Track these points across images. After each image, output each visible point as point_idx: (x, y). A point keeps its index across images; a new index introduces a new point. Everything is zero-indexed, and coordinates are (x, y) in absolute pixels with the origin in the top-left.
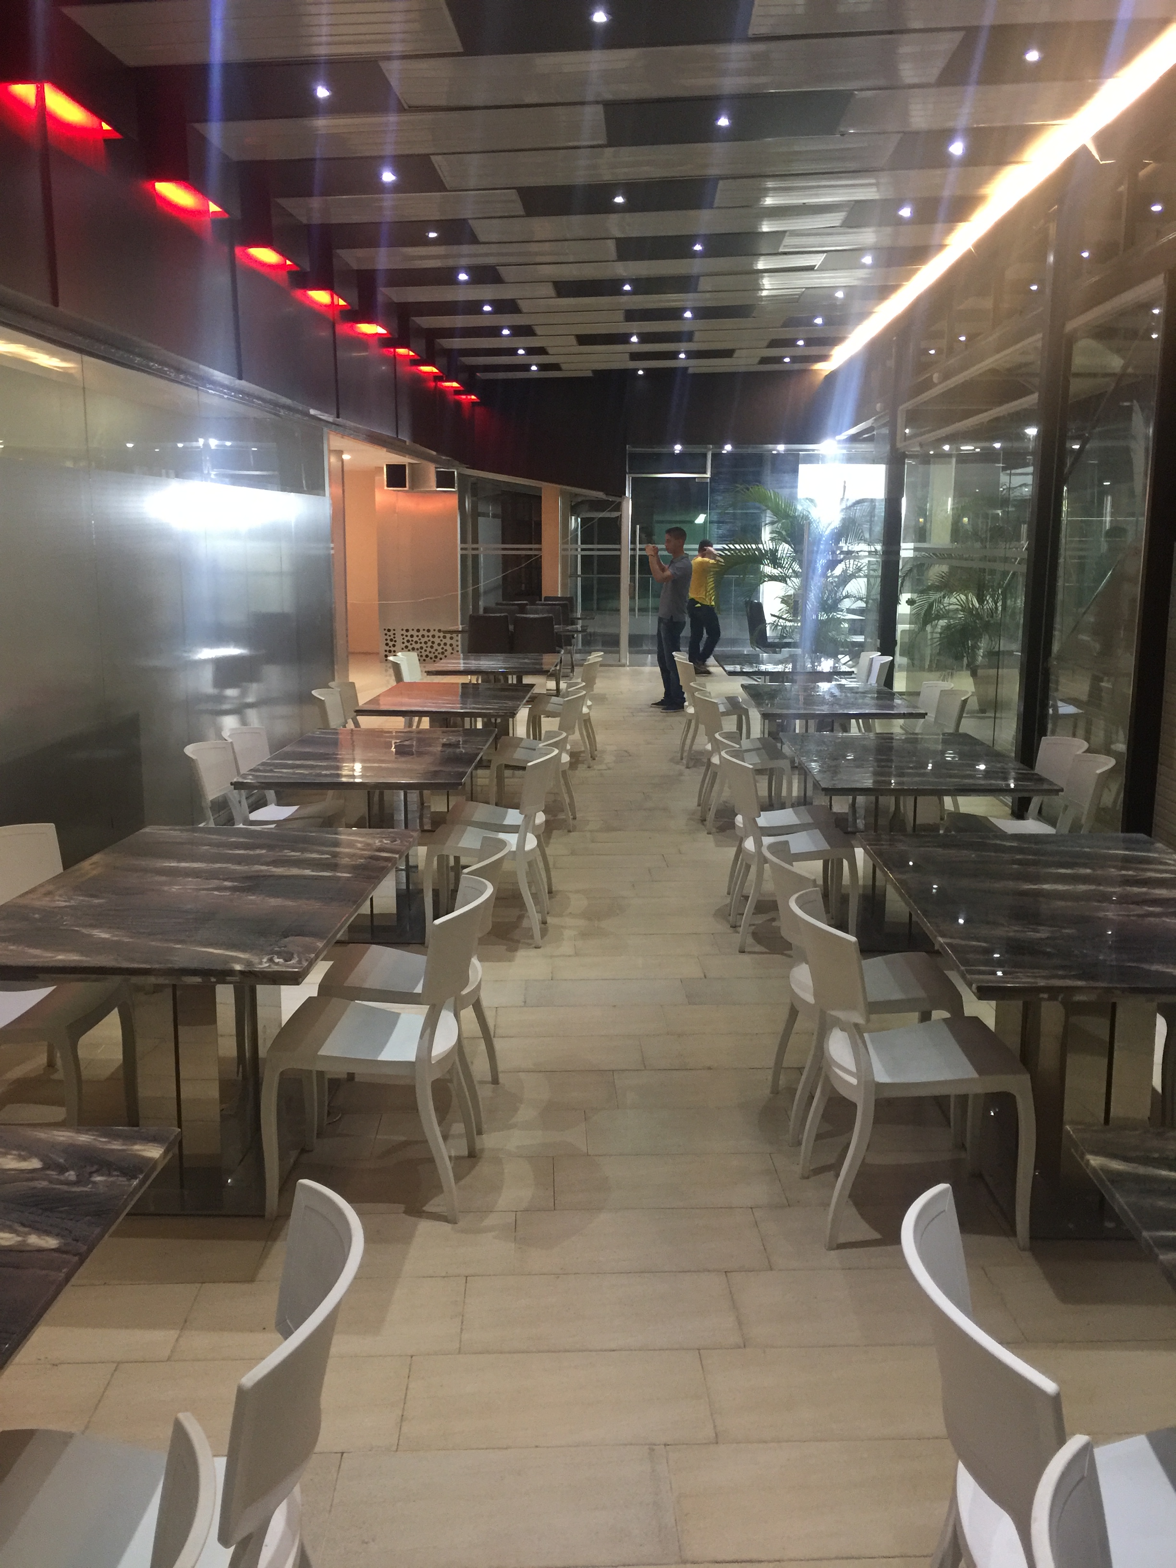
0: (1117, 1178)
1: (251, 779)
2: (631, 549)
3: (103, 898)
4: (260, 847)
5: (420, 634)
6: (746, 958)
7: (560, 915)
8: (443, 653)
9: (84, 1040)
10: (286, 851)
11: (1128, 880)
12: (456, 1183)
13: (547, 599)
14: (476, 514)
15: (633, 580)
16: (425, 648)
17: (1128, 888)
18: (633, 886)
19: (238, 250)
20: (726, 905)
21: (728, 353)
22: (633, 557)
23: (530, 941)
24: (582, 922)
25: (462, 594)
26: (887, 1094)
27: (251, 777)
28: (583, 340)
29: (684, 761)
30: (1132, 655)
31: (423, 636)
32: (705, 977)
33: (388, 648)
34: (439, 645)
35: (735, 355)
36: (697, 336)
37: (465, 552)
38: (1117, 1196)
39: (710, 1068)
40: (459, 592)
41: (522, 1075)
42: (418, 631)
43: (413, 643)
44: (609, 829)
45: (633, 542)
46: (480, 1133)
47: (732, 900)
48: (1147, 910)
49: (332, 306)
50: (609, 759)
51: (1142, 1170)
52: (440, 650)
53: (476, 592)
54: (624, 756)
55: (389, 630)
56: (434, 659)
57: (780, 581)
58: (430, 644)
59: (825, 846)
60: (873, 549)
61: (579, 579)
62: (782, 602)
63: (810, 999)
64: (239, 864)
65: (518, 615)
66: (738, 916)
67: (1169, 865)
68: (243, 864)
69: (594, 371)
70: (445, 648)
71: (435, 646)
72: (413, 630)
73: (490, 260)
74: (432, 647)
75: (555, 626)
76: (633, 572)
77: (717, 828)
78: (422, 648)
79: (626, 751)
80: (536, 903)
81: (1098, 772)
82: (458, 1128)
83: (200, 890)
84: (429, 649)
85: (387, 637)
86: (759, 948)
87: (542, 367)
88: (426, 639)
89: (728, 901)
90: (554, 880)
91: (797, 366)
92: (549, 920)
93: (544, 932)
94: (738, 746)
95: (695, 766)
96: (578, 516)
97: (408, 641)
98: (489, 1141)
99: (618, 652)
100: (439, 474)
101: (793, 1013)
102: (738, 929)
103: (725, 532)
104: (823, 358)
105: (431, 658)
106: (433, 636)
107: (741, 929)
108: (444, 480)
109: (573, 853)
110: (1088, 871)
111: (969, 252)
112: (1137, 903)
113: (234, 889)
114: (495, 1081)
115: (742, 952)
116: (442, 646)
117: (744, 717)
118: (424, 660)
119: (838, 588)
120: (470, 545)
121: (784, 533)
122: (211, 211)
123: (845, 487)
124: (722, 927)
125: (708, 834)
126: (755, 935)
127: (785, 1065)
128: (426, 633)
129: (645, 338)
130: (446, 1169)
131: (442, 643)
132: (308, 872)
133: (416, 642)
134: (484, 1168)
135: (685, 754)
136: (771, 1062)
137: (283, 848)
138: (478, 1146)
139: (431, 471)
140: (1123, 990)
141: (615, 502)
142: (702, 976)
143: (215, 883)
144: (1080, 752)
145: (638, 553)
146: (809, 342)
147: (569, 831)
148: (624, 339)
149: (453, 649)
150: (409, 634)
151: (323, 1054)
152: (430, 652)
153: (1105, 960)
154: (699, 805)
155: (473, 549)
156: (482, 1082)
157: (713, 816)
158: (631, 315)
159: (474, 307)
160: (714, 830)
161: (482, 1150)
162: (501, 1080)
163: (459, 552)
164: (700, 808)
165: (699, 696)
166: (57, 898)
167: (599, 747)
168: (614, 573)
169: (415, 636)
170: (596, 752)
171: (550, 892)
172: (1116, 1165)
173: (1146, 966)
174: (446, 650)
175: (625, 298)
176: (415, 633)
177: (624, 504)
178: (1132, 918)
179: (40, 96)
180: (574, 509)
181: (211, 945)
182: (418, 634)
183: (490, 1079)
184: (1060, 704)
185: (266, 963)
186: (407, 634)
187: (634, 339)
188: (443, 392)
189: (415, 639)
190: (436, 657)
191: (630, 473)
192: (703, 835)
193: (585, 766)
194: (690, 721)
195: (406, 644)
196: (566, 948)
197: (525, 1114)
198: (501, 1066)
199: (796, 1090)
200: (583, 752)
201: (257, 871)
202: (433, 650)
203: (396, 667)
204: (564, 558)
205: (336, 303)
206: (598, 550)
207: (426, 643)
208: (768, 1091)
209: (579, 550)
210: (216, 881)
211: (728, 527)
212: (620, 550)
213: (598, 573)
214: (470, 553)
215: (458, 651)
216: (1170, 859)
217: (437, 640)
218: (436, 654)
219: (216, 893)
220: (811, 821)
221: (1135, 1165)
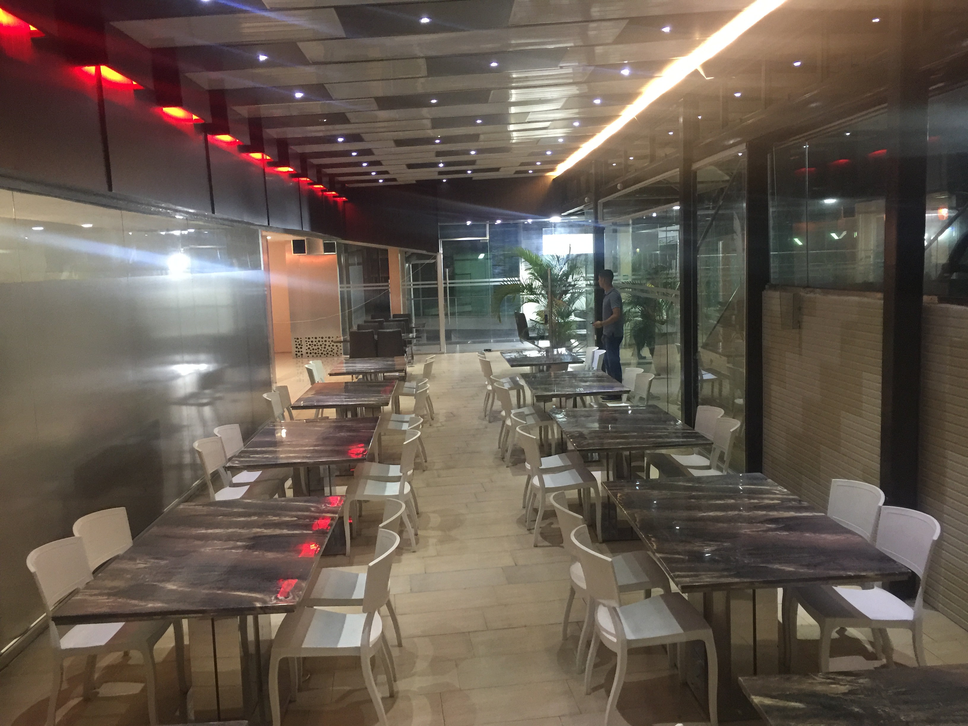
0: (769, 709)
1: (238, 464)
2: (444, 284)
3: (166, 559)
4: (254, 514)
5: (317, 340)
6: (539, 550)
7: (425, 529)
8: (332, 351)
9: (156, 646)
10: (269, 517)
11: (755, 507)
12: (386, 714)
13: (395, 316)
14: (348, 265)
15: (446, 300)
16: (320, 348)
17: (756, 512)
18: (467, 505)
19: (209, 136)
20: (524, 515)
21: (497, 169)
22: (445, 288)
23: (409, 548)
24: (439, 533)
25: (342, 315)
26: (634, 646)
27: (237, 462)
28: (410, 166)
29: (487, 418)
30: (743, 341)
31: (319, 341)
32: (516, 565)
33: (297, 350)
34: (329, 346)
35: (500, 170)
36: (478, 162)
37: (342, 289)
38: (770, 721)
39: (525, 626)
40: (340, 314)
41: (416, 640)
42: (316, 338)
43: (313, 346)
44: (449, 468)
45: (445, 278)
46: (395, 681)
47: (527, 512)
48: (767, 527)
49: (263, 160)
50: (442, 419)
51: (781, 703)
52: (330, 350)
53: (350, 314)
54: (451, 416)
55: (298, 339)
56: (326, 355)
57: (535, 302)
58: (323, 346)
59: (580, 481)
60: (589, 283)
61: (413, 301)
62: (537, 315)
63: (583, 585)
64: (243, 528)
65: (380, 330)
66: (532, 523)
67: (775, 494)
68: (245, 528)
69: (417, 181)
70: (333, 348)
71: (327, 347)
72: (312, 338)
73: (357, 131)
74: (325, 348)
75: (403, 335)
76: (445, 295)
77: (512, 463)
78: (318, 348)
79: (452, 413)
80: (411, 521)
81: (732, 430)
82: (383, 678)
83: (225, 549)
84: (323, 349)
85: (297, 343)
86: (546, 543)
87: (385, 180)
88: (321, 343)
89: (524, 512)
90: (419, 505)
91: (536, 174)
92: (419, 533)
93: (417, 543)
94: (525, 422)
95: (494, 421)
96: (410, 263)
97: (310, 345)
98: (401, 685)
99: (439, 344)
100: (325, 245)
101: (573, 592)
102: (532, 531)
103: (499, 271)
104: (552, 170)
105: (325, 355)
106: (326, 341)
107: (534, 531)
108: (328, 248)
109: (428, 485)
110: (733, 501)
111: (634, 119)
112: (762, 522)
113: (246, 547)
114: (400, 645)
115: (536, 546)
116: (331, 347)
117: (521, 391)
118: (320, 356)
119: (569, 306)
120: (345, 285)
121: (536, 274)
122: (194, 119)
123: (570, 248)
124: (524, 531)
125: (507, 467)
126: (542, 534)
127: (570, 621)
128: (321, 340)
129: (446, 164)
130: (380, 706)
131: (331, 345)
132: (285, 531)
133: (315, 345)
134: (400, 704)
135: (487, 413)
136: (562, 619)
137: (267, 515)
138: (395, 690)
139: (320, 243)
140: (760, 582)
141: (433, 256)
142: (514, 564)
143: (231, 544)
144: (719, 417)
145: (448, 285)
146: (543, 163)
147: (424, 471)
148: (436, 165)
149: (338, 348)
150: (310, 340)
151: (306, 646)
152: (324, 351)
153: (748, 563)
154: (499, 448)
155: (347, 287)
156: (392, 646)
157: (510, 455)
158: (439, 154)
159: (347, 153)
160: (510, 464)
161: (398, 692)
162: (403, 644)
163: (339, 290)
164: (500, 449)
165: (497, 386)
166: (138, 561)
167: (435, 411)
168: (435, 297)
169: (314, 341)
170: (434, 415)
171: (418, 513)
172: (768, 701)
173: (770, 566)
174: (334, 349)
175: (437, 146)
176: (314, 340)
177: (438, 257)
178: (760, 533)
179: (98, 71)
180: (407, 259)
181: (239, 590)
182: (316, 340)
183: (397, 644)
184: (703, 372)
185: (274, 600)
186: (309, 340)
187: (441, 165)
188: (327, 197)
189: (314, 343)
190: (328, 354)
191: (441, 238)
192: (503, 468)
193: (428, 425)
194: (489, 395)
195: (309, 346)
196: (432, 551)
197: (421, 665)
198: (403, 634)
199: (579, 637)
200: (426, 415)
201: (254, 533)
202: (325, 350)
203: (310, 372)
204: (403, 290)
205: (265, 158)
206: (422, 285)
207: (321, 345)
208: (561, 638)
209: (412, 285)
210: (232, 542)
211: (501, 268)
212: (437, 284)
213: (423, 297)
214: (345, 290)
215: (341, 349)
216: (776, 490)
217: (328, 344)
218: (328, 352)
219: (233, 551)
220: (570, 463)
221: (777, 700)
